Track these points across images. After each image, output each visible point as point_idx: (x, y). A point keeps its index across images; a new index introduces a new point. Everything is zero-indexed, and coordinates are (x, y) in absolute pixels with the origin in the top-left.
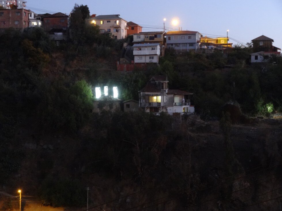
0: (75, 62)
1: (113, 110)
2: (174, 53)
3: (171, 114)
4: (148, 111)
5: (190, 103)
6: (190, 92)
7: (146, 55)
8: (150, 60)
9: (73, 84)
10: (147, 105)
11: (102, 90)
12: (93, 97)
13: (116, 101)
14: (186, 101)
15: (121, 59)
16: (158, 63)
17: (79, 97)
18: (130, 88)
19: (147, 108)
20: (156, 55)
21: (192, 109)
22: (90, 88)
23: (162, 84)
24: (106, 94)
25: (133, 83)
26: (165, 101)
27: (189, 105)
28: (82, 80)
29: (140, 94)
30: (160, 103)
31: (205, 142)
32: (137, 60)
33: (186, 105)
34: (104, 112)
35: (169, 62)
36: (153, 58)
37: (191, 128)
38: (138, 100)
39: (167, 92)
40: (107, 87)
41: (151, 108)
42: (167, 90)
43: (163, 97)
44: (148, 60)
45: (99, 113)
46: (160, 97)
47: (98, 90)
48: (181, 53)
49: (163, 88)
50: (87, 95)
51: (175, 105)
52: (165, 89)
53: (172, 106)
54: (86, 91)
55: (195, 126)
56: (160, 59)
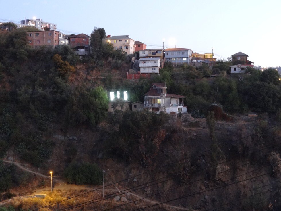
0: (94, 72)
1: (124, 110)
2: (171, 66)
3: (169, 113)
4: (151, 110)
5: (183, 104)
6: (183, 96)
7: (149, 67)
8: (152, 71)
9: (93, 89)
10: (150, 106)
11: (115, 94)
12: (108, 99)
13: (125, 103)
14: (180, 103)
15: (130, 70)
16: (159, 73)
17: (97, 99)
18: (137, 93)
19: (150, 108)
20: (157, 67)
21: (185, 109)
22: (105, 92)
23: (162, 89)
24: (118, 97)
25: (139, 88)
26: (164, 103)
27: (182, 106)
28: (99, 86)
29: (145, 97)
30: (160, 104)
31: (195, 135)
32: (142, 71)
33: (180, 106)
34: (117, 112)
35: (167, 73)
36: (154, 69)
37: (184, 124)
38: (143, 102)
39: (165, 96)
40: (119, 91)
41: (153, 108)
42: (165, 94)
43: (162, 99)
44: (151, 71)
45: (113, 112)
46: (160, 99)
47: (112, 94)
48: (177, 66)
49: (162, 93)
50: (104, 98)
51: (172, 106)
52: (164, 94)
53: (170, 106)
54: (102, 95)
55: (187, 122)
56: (160, 70)
